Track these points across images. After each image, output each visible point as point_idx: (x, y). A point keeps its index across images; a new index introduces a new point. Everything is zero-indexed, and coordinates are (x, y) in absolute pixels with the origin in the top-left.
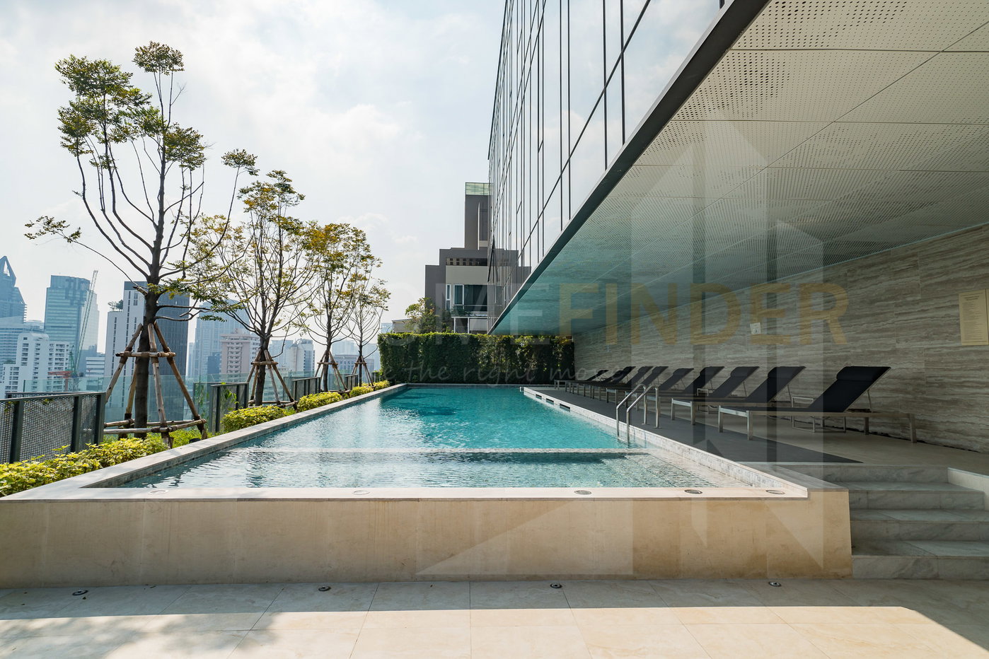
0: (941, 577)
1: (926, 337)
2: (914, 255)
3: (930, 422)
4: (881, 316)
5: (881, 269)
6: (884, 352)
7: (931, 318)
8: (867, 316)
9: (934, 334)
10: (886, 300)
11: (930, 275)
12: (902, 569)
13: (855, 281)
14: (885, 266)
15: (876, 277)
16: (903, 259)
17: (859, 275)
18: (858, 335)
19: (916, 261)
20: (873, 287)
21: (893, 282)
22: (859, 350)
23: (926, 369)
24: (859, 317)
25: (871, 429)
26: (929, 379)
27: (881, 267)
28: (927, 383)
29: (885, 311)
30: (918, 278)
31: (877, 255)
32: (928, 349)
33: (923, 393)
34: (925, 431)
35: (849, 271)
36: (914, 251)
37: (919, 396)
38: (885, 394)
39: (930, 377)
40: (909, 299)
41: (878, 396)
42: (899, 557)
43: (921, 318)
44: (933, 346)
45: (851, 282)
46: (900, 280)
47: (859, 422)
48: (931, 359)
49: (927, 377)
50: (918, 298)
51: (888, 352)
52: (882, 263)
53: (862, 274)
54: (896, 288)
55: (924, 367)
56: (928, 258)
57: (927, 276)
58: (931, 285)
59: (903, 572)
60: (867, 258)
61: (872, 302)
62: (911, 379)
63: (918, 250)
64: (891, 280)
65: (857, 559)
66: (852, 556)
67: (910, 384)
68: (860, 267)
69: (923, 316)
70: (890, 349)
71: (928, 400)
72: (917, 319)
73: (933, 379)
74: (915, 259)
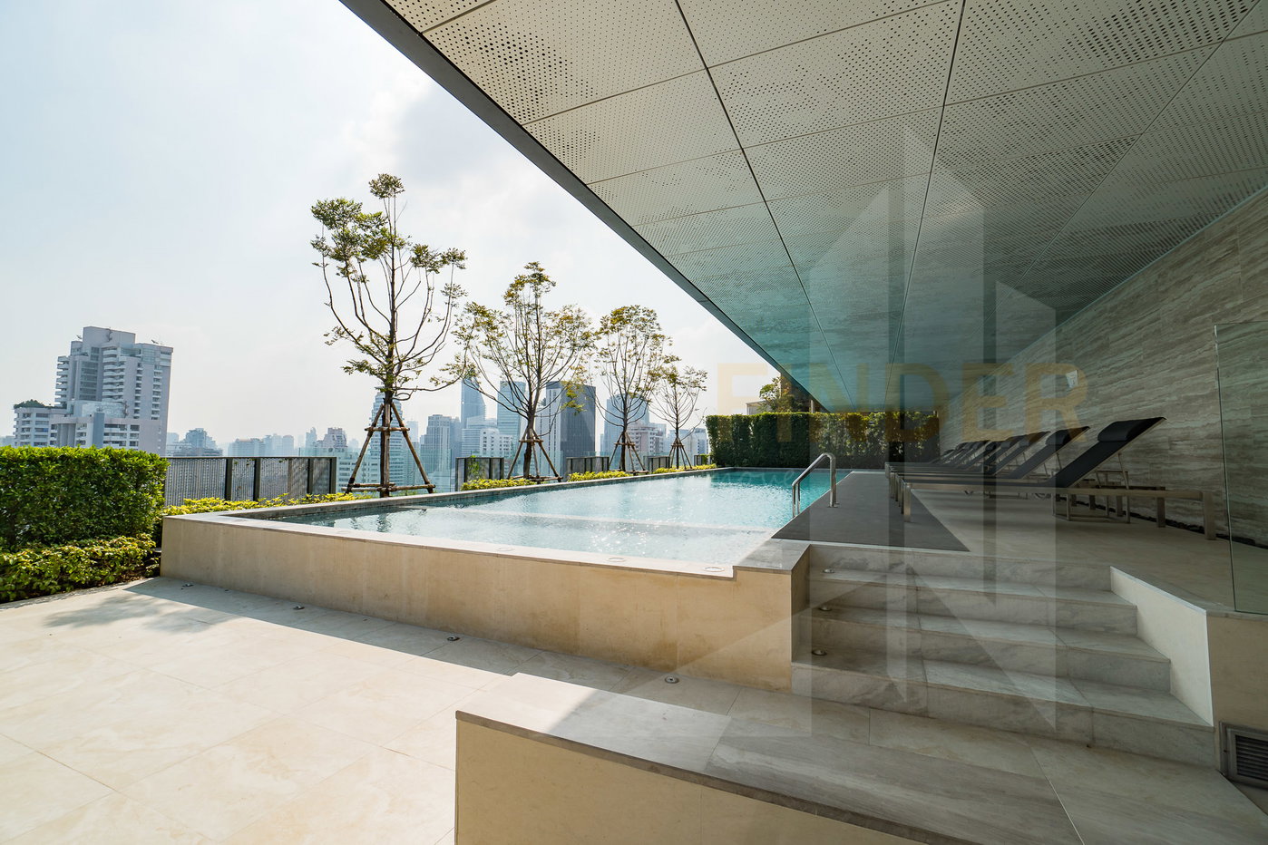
0: (931, 715)
1: (1251, 366)
2: (1232, 232)
3: (1260, 507)
4: (1197, 339)
5: (1194, 265)
6: (1202, 396)
7: (1256, 332)
8: (1181, 342)
9: (1262, 359)
10: (1202, 313)
11: (1253, 260)
12: (868, 693)
13: (1166, 290)
14: (1198, 258)
15: (1189, 279)
16: (1218, 242)
17: (1171, 280)
18: (1172, 375)
19: (1235, 240)
20: (1187, 295)
21: (1208, 283)
22: (1174, 398)
23: (1253, 419)
24: (1173, 345)
25: (1169, 516)
26: (1257, 435)
27: (1194, 262)
28: (1255, 442)
29: (1202, 331)
30: (1238, 269)
31: (1188, 243)
32: (1255, 385)
33: (1251, 459)
34: (1255, 522)
35: (1160, 276)
36: (1232, 225)
37: (1246, 465)
38: (1204, 465)
39: (1259, 432)
40: (1229, 306)
41: (1197, 468)
42: (864, 675)
43: (1245, 334)
44: (1260, 380)
45: (1163, 292)
46: (1217, 277)
47: (1178, 510)
48: (1259, 402)
49: (1254, 433)
50: (1239, 302)
51: (1206, 396)
52: (1195, 255)
53: (1174, 278)
54: (1213, 291)
55: (1250, 415)
56: (1250, 232)
57: (1250, 262)
58: (1255, 276)
59: (869, 697)
60: (1178, 250)
61: (1186, 320)
62: (1235, 438)
63: (1237, 223)
64: (1206, 279)
65: (799, 668)
66: (793, 664)
67: (1234, 446)
68: (1171, 267)
69: (1246, 330)
70: (1208, 392)
71: (1256, 472)
72: (1239, 337)
73: (1262, 435)
74: (1234, 237)
